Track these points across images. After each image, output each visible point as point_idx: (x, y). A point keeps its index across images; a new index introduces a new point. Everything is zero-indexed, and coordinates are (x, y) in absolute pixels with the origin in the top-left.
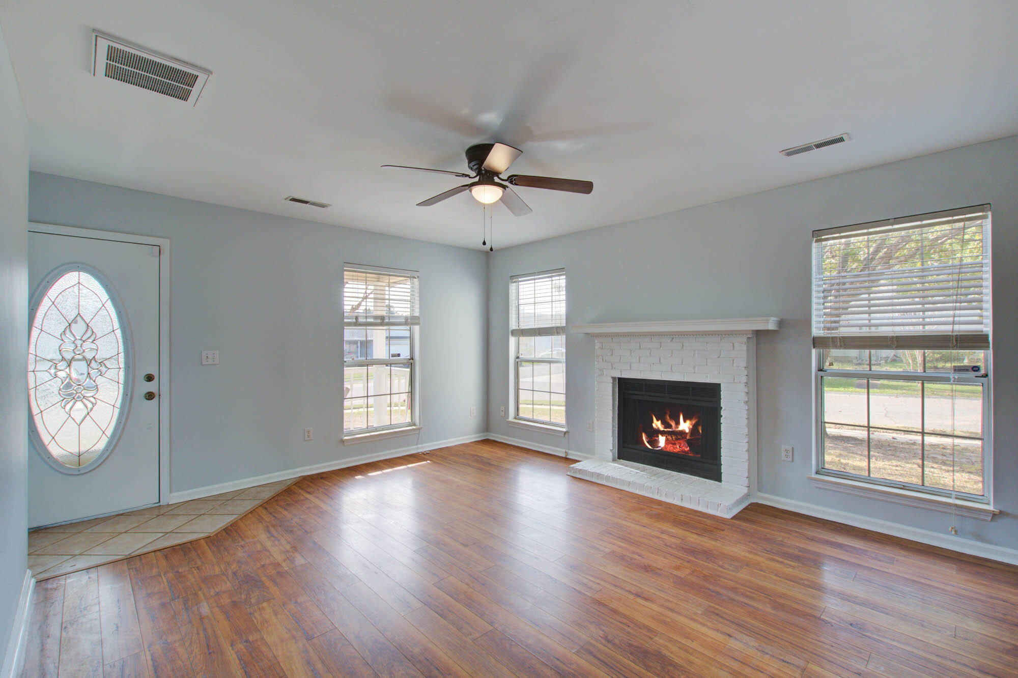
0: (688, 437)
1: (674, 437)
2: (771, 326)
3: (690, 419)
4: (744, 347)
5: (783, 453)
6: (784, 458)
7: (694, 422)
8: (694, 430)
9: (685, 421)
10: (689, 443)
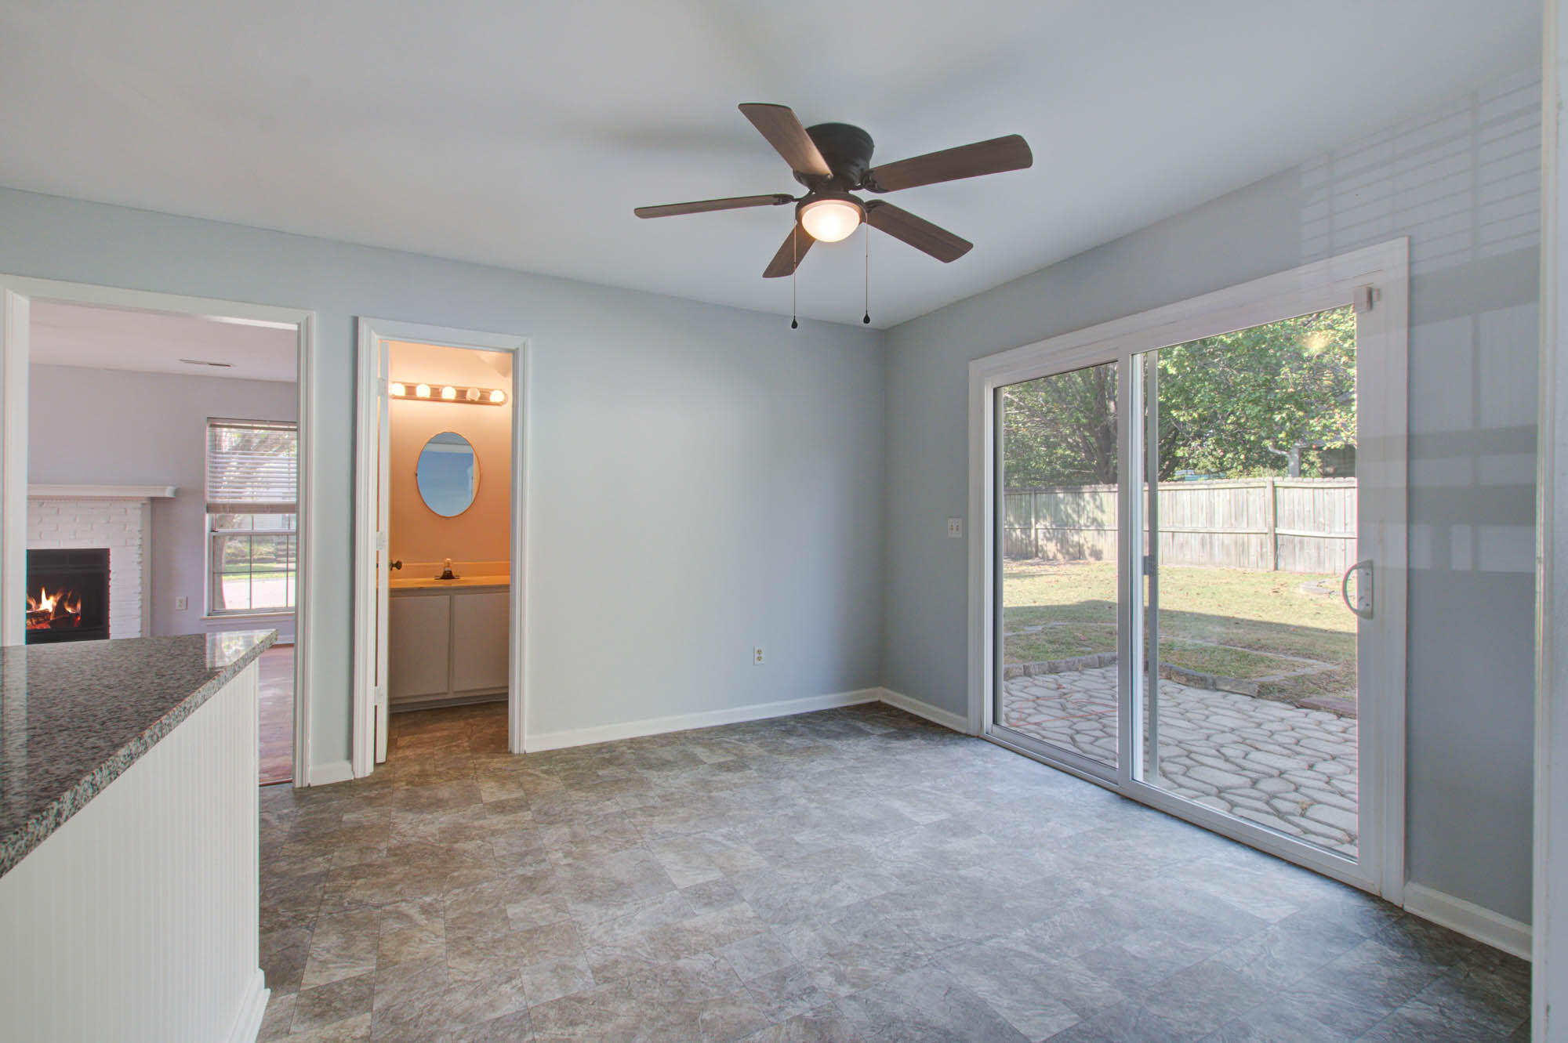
0: (51, 619)
1: (34, 621)
2: (168, 493)
3: (54, 594)
4: (139, 512)
5: (178, 604)
6: (178, 607)
7: (58, 598)
8: (59, 608)
9: (48, 598)
10: (51, 623)
